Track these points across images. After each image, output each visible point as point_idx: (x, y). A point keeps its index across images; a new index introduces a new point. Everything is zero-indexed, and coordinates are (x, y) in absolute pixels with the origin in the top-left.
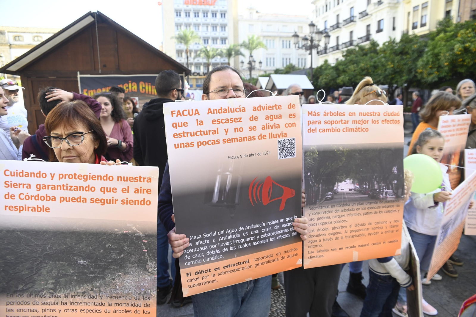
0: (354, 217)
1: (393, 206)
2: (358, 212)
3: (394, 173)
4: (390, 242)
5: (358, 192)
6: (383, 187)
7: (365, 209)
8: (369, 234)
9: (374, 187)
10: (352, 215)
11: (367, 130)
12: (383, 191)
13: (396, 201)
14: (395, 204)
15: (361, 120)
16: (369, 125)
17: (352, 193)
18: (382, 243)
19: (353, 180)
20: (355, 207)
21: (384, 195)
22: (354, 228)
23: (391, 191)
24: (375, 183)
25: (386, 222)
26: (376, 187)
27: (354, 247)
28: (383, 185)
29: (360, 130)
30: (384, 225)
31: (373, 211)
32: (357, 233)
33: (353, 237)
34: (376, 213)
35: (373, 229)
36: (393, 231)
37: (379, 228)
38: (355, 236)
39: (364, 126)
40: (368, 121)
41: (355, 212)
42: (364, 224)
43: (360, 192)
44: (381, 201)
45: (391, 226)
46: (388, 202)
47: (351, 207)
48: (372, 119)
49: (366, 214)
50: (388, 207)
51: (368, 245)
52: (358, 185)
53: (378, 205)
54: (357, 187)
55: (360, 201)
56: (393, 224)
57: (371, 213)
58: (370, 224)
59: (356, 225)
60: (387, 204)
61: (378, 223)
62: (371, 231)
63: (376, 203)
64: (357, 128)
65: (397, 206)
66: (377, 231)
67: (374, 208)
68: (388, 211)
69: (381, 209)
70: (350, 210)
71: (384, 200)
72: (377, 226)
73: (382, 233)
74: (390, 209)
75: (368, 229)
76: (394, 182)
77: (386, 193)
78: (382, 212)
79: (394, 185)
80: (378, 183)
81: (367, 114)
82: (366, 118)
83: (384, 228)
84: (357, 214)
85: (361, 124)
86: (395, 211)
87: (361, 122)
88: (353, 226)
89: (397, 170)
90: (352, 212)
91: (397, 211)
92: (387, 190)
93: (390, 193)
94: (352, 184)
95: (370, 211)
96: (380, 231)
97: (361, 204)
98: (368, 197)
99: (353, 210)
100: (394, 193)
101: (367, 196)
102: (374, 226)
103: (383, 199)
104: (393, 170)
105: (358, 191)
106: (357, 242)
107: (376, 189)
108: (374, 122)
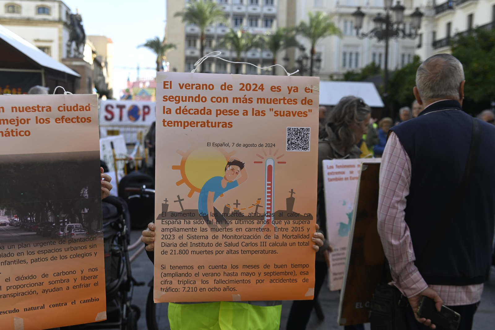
0: (13, 265)
1: (85, 247)
2: (21, 258)
3: (83, 197)
4: (85, 302)
5: (18, 228)
6: (64, 219)
7: (33, 253)
8: (44, 291)
9: (48, 219)
10: (9, 263)
11: (27, 133)
12: (64, 225)
13: (90, 240)
14: (88, 244)
15: (15, 118)
16: (32, 126)
17: (7, 230)
18: (69, 304)
19: (7, 209)
20: (15, 251)
21: (67, 231)
22: (13, 283)
23: (78, 225)
24: (49, 213)
25: (74, 272)
26: (51, 219)
27: (16, 311)
28: (63, 216)
29: (15, 134)
30: (71, 277)
31: (49, 255)
32: (20, 290)
33: (13, 296)
34: (54, 258)
35: (50, 283)
36: (88, 285)
37: (61, 281)
38: (18, 294)
39: (21, 127)
40: (28, 120)
41: (16, 258)
42: (33, 277)
43: (21, 227)
44: (62, 240)
45: (83, 278)
46: (75, 241)
47: (6, 251)
48: (37, 117)
49: (37, 260)
50: (76, 248)
51: (43, 307)
52: (16, 217)
53: (57, 246)
54: (16, 221)
55: (23, 242)
56: (87, 273)
57: (46, 259)
58: (45, 276)
59: (18, 278)
60: (74, 245)
61: (59, 274)
62: (46, 286)
63: (54, 243)
64: (10, 130)
65: (91, 247)
66: (57, 285)
67: (50, 251)
68: (77, 256)
69: (63, 253)
70: (6, 256)
71: (68, 239)
72: (58, 278)
73: (68, 288)
74: (79, 252)
75: (41, 284)
76: (84, 211)
77: (70, 228)
78: (66, 257)
79: (83, 215)
80: (54, 213)
81: (27, 109)
82: (24, 115)
83: (72, 281)
84: (20, 262)
85: (16, 124)
86: (90, 254)
87: (16, 121)
88: (13, 279)
89: (88, 193)
90: (10, 259)
91: (93, 254)
92: (70, 224)
93: (76, 227)
94: (6, 217)
95: (42, 256)
96: (64, 285)
97: (26, 246)
98: (37, 234)
99: (10, 255)
100: (84, 226)
101: (35, 233)
102: (51, 278)
103: (64, 237)
104: (82, 193)
105: (17, 226)
106: (21, 304)
107: (52, 223)
108: (38, 121)
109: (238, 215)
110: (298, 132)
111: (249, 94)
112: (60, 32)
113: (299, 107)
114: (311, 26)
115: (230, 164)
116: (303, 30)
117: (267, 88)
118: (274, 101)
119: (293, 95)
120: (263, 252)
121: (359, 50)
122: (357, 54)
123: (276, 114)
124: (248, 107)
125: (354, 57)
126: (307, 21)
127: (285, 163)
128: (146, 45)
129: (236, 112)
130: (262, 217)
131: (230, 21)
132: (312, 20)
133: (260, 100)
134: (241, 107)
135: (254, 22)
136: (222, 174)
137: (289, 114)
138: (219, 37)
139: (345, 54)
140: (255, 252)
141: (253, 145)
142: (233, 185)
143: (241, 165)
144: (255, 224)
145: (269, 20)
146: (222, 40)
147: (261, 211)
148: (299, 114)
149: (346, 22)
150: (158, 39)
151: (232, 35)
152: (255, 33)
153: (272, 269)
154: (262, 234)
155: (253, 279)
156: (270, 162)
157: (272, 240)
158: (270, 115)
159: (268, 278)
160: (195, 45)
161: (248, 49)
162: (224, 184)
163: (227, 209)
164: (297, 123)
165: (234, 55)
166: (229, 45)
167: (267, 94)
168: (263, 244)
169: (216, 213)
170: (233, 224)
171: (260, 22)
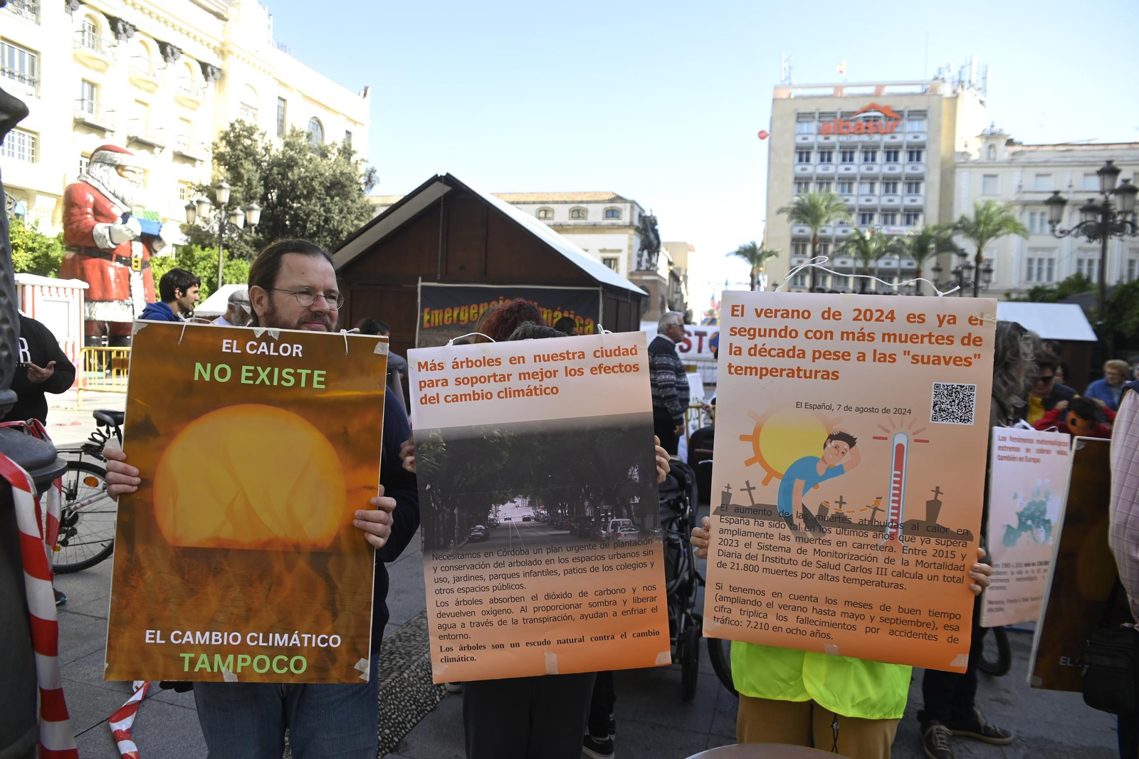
0: (540, 577)
1: (637, 554)
2: (551, 567)
3: (631, 479)
4: (639, 635)
5: (545, 524)
6: (606, 512)
7: (566, 560)
8: (582, 617)
9: (584, 512)
10: (536, 574)
11: (555, 390)
12: (607, 521)
13: (643, 543)
14: (641, 549)
15: (538, 371)
16: (560, 380)
17: (532, 527)
18: (618, 637)
19: (532, 498)
20: (543, 556)
21: (611, 530)
22: (542, 602)
23: (627, 520)
24: (586, 504)
25: (622, 591)
26: (589, 512)
27: (547, 643)
28: (605, 507)
29: (538, 392)
30: (618, 597)
31: (588, 565)
32: (551, 614)
33: (542, 620)
34: (594, 569)
35: (591, 605)
36: (643, 611)
37: (606, 603)
38: (548, 619)
39: (547, 383)
40: (555, 372)
41: (544, 567)
42: (567, 595)
43: (550, 523)
44: (605, 543)
45: (636, 600)
46: (623, 544)
47: (531, 557)
48: (566, 368)
49: (571, 571)
50: (624, 556)
51: (582, 640)
52: (543, 509)
53: (599, 551)
54: (543, 514)
55: (553, 544)
56: (641, 593)
57: (584, 570)
58: (583, 594)
59: (548, 597)
60: (621, 551)
61: (602, 593)
62: (586, 610)
63: (594, 547)
64: (532, 388)
65: (645, 554)
66: (601, 609)
67: (589, 559)
68: (626, 566)
69: (607, 562)
70: (531, 563)
71: (612, 541)
72: (602, 598)
73: (615, 614)
74: (629, 560)
75: (578, 606)
76: (634, 500)
77: (615, 526)
78: (610, 568)
79: (632, 507)
80: (594, 504)
81: (553, 357)
82: (551, 366)
83: (620, 603)
84: (549, 573)
85: (540, 379)
86: (644, 565)
87: (540, 374)
88: (541, 597)
89: (639, 474)
90: (536, 568)
91: (649, 565)
92: (615, 520)
93: (624, 525)
94: (530, 508)
95: (579, 565)
96: (610, 609)
97: (557, 550)
98: (571, 533)
99: (537, 562)
100: (634, 523)
101: (569, 532)
102: (591, 598)
103: (607, 538)
104: (630, 473)
105: (544, 521)
106: (555, 633)
107: (590, 518)
108: (568, 372)
109: (841, 521)
110: (952, 391)
111: (869, 327)
112: (630, 239)
113: (957, 350)
114: (978, 223)
115: (832, 437)
116: (964, 227)
117: (900, 316)
118: (913, 338)
119: (947, 329)
120: (879, 584)
121: (1055, 255)
122: (1051, 261)
123: (915, 359)
124: (867, 347)
125: (1045, 266)
126: (971, 216)
127: (927, 441)
128: (738, 253)
129: (845, 356)
130: (882, 528)
131: (855, 218)
132: (978, 213)
133: (887, 336)
134: (854, 347)
135: (890, 218)
136: (819, 453)
137: (937, 360)
138: (838, 240)
139: (1030, 261)
140: (866, 582)
141: (872, 410)
142: (836, 471)
143: (851, 441)
144: (870, 538)
145: (911, 214)
146: (843, 244)
147: (879, 517)
148: (957, 361)
149: (1032, 214)
150: (754, 245)
151: (857, 237)
152: (891, 233)
153: (894, 614)
154: (881, 556)
155: (861, 625)
156: (901, 439)
157: (898, 566)
158: (904, 362)
159: (885, 628)
160: (804, 252)
161: (879, 254)
162: (821, 469)
163: (823, 509)
164: (952, 376)
165: (860, 264)
166: (852, 251)
167: (901, 326)
168: (881, 571)
169: (806, 515)
170: (833, 534)
171: (898, 218)
